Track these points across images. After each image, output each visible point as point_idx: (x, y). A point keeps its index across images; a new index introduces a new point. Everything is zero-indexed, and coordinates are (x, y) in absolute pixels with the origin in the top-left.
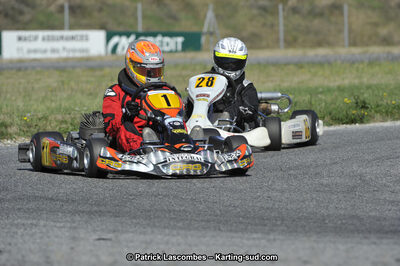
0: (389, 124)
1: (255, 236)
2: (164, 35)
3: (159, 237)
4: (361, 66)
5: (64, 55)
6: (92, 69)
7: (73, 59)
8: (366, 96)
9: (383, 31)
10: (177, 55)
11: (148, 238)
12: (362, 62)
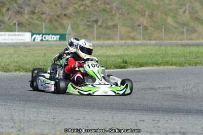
0: (135, 69)
1: (87, 110)
2: (52, 35)
4: (124, 47)
5: (15, 41)
7: (19, 43)
8: (126, 59)
9: (132, 35)
10: (57, 42)
11: (48, 111)
12: (125, 46)
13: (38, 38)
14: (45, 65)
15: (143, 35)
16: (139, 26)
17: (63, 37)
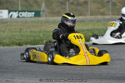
2: (28, 11)
3: (27, 80)
6: (4, 23)
9: (102, 10)
10: (33, 18)
12: (95, 21)
13: (15, 15)
14: (20, 40)
15: (112, 10)
16: (109, 2)
17: (37, 14)
